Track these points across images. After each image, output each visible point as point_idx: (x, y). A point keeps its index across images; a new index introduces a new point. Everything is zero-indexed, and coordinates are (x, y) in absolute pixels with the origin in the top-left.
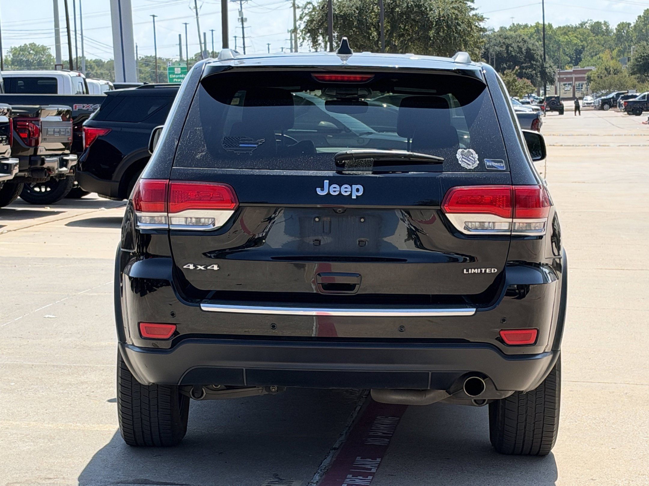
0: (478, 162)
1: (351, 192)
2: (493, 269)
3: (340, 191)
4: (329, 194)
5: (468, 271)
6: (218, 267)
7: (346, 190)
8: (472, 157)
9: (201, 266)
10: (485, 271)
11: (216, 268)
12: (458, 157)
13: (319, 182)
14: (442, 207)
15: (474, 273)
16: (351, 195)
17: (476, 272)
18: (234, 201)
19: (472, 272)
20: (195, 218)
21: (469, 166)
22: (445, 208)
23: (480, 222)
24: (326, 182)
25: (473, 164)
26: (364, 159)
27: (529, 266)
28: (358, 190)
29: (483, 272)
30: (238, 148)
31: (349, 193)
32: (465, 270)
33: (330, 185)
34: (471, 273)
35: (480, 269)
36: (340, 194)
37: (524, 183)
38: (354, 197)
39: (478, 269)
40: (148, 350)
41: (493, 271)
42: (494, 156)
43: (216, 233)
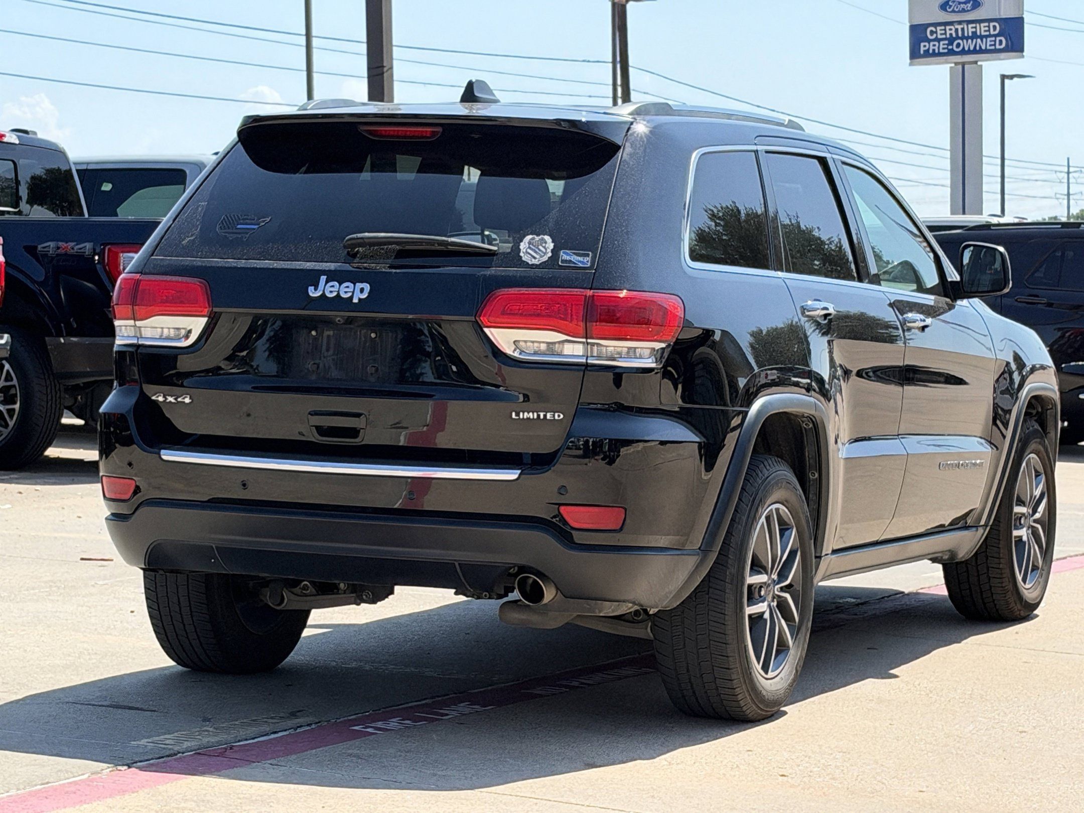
0: (550, 254)
1: (353, 292)
2: (556, 415)
3: (338, 292)
4: (323, 295)
5: (518, 414)
6: (190, 398)
7: (346, 290)
8: (544, 247)
9: (172, 396)
10: (545, 416)
11: (187, 400)
12: (521, 247)
13: (313, 278)
14: (477, 318)
15: (528, 419)
16: (351, 298)
17: (532, 417)
18: (207, 305)
19: (525, 417)
20: (174, 328)
21: (533, 260)
22: (483, 320)
23: (548, 343)
24: (323, 278)
25: (541, 257)
26: (386, 247)
27: (629, 413)
28: (362, 290)
29: (542, 417)
30: (235, 231)
31: (349, 294)
32: (514, 414)
33: (327, 282)
34: (523, 418)
35: (537, 412)
36: (338, 295)
37: (613, 287)
38: (355, 300)
39: (533, 413)
40: (120, 518)
41: (556, 417)
42: (579, 247)
43: (190, 350)
